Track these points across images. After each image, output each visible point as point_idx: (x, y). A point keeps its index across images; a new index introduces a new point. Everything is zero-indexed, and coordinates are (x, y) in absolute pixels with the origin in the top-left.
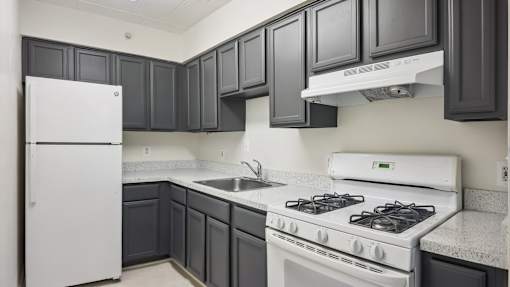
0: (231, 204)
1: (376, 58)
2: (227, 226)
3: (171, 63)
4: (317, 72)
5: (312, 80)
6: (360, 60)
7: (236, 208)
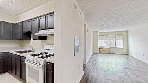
0: (21, 56)
1: (48, 29)
2: (20, 61)
3: (11, 23)
4: (40, 30)
5: (39, 31)
6: (46, 29)
7: (22, 57)
